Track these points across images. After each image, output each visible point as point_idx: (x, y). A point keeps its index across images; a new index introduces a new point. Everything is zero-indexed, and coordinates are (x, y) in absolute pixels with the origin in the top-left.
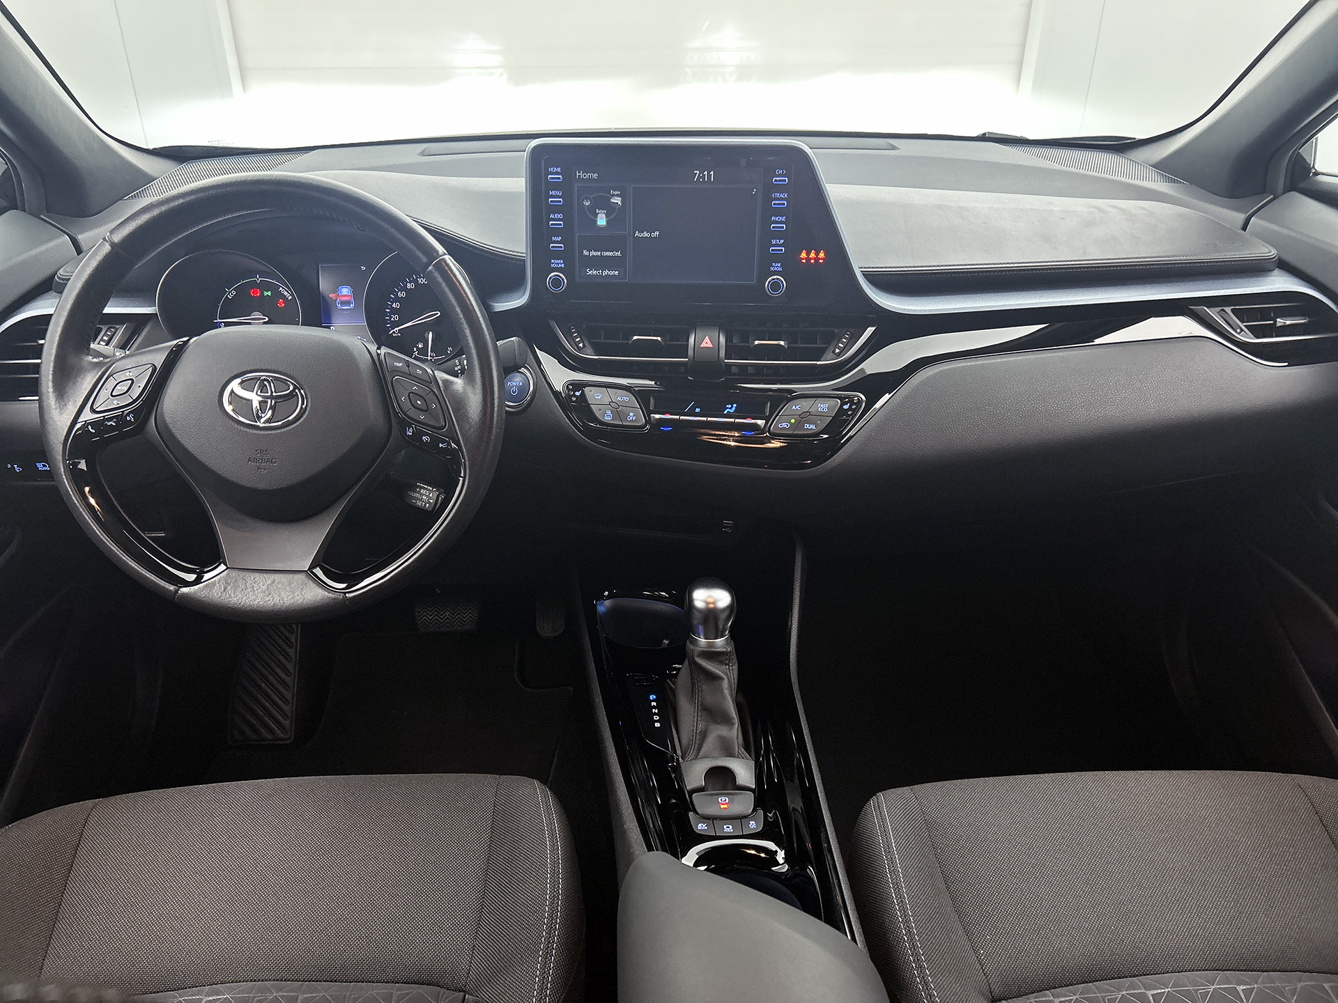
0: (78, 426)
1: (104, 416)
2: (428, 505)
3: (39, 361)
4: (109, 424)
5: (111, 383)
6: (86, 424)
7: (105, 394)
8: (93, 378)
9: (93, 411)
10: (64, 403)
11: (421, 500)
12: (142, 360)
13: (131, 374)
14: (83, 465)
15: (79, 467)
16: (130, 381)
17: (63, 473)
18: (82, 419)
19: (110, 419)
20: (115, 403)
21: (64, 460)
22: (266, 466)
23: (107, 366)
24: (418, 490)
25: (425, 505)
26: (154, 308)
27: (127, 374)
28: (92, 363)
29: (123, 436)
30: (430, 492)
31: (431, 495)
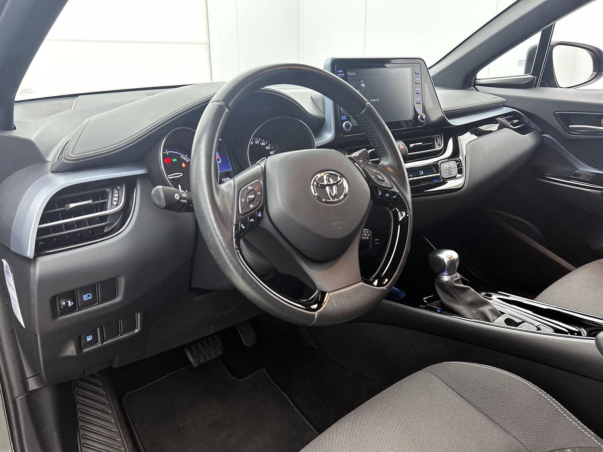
2: (368, 238)
4: (251, 221)
9: (240, 214)
16: (254, 192)
20: (251, 207)
27: (249, 188)
30: (366, 231)
31: (367, 232)
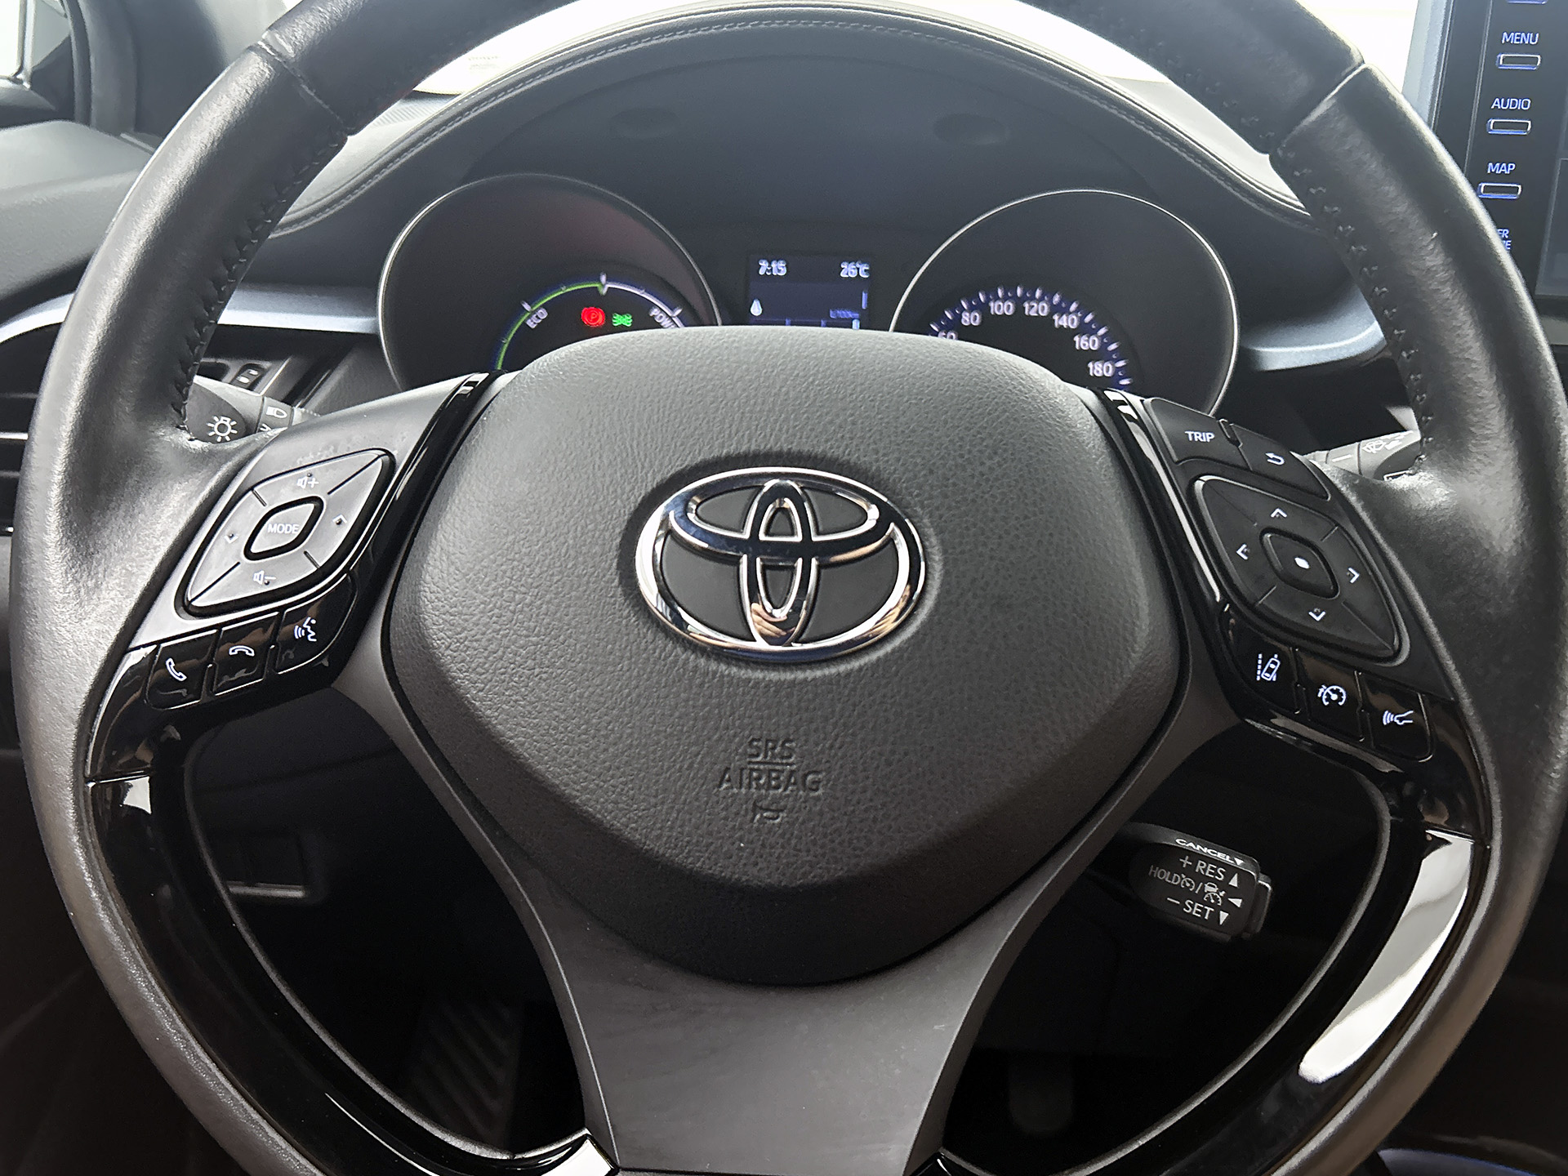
0: (133, 659)
1: (218, 626)
2: (1223, 916)
3: (24, 436)
4: (234, 650)
5: (248, 513)
6: (162, 651)
7: (225, 551)
8: (190, 499)
9: (184, 605)
10: (90, 584)
11: (1199, 897)
12: (349, 440)
13: (313, 482)
14: (139, 795)
15: (128, 801)
16: (311, 507)
17: (72, 826)
18: (148, 633)
19: (236, 636)
20: (257, 580)
21: (79, 778)
22: (781, 797)
23: (237, 459)
24: (1186, 862)
25: (1215, 916)
26: (373, 319)
27: (300, 483)
28: (185, 451)
29: (275, 692)
30: (1231, 870)
31: (1234, 882)
